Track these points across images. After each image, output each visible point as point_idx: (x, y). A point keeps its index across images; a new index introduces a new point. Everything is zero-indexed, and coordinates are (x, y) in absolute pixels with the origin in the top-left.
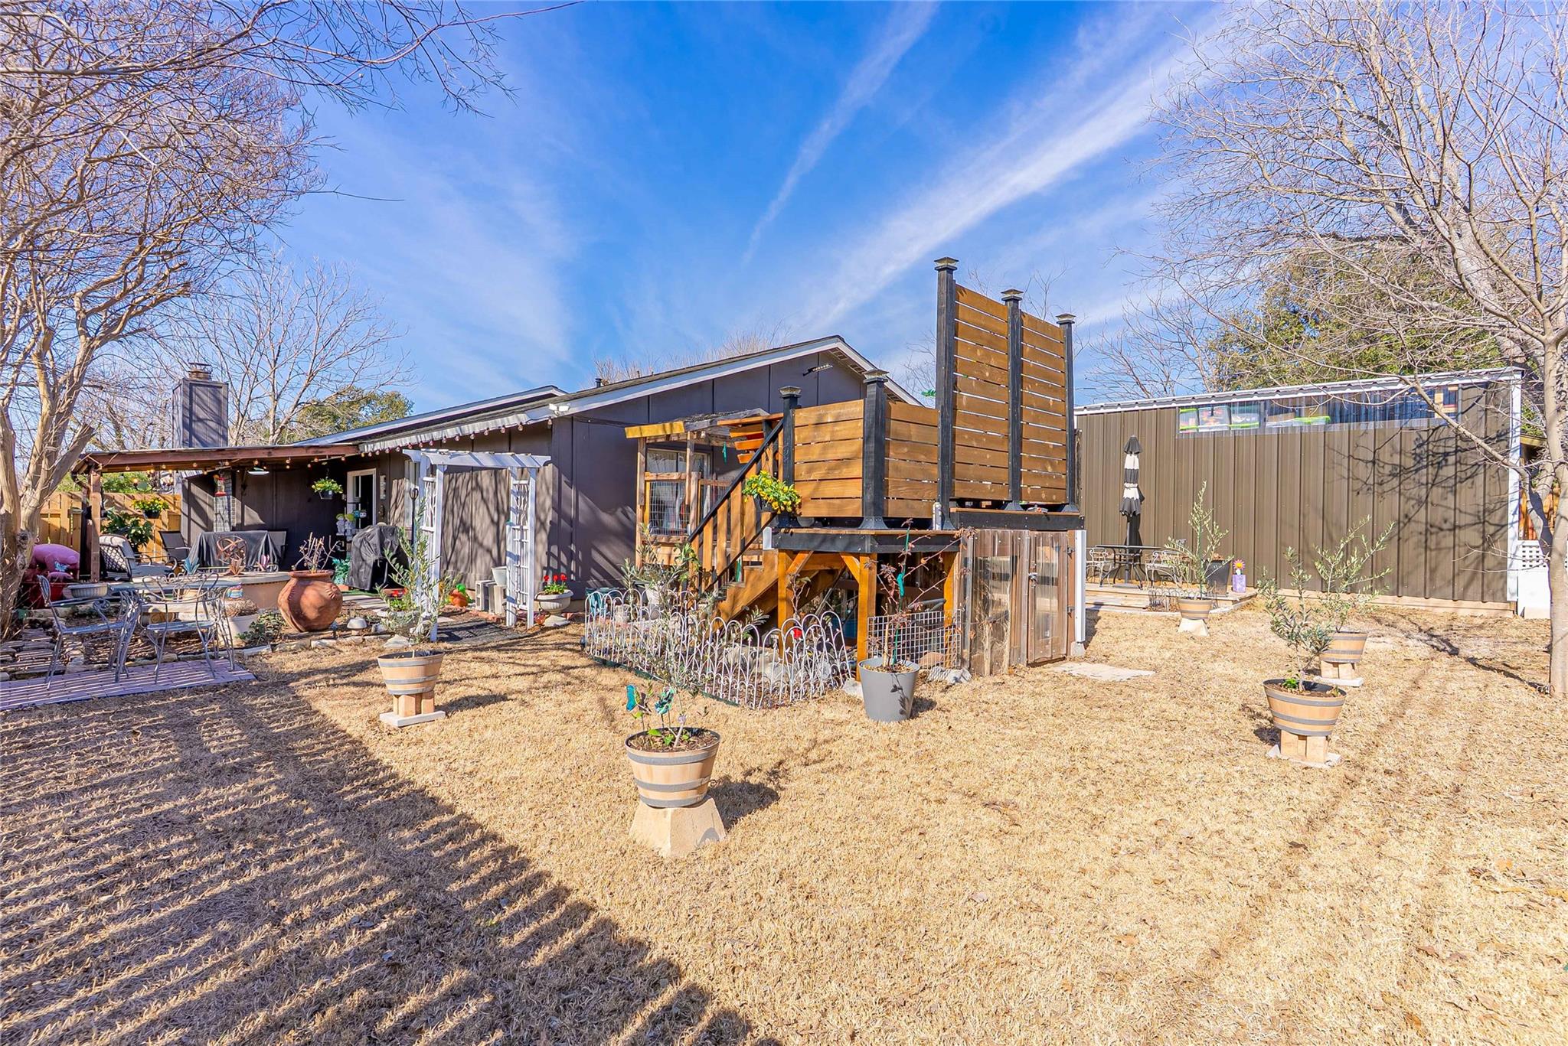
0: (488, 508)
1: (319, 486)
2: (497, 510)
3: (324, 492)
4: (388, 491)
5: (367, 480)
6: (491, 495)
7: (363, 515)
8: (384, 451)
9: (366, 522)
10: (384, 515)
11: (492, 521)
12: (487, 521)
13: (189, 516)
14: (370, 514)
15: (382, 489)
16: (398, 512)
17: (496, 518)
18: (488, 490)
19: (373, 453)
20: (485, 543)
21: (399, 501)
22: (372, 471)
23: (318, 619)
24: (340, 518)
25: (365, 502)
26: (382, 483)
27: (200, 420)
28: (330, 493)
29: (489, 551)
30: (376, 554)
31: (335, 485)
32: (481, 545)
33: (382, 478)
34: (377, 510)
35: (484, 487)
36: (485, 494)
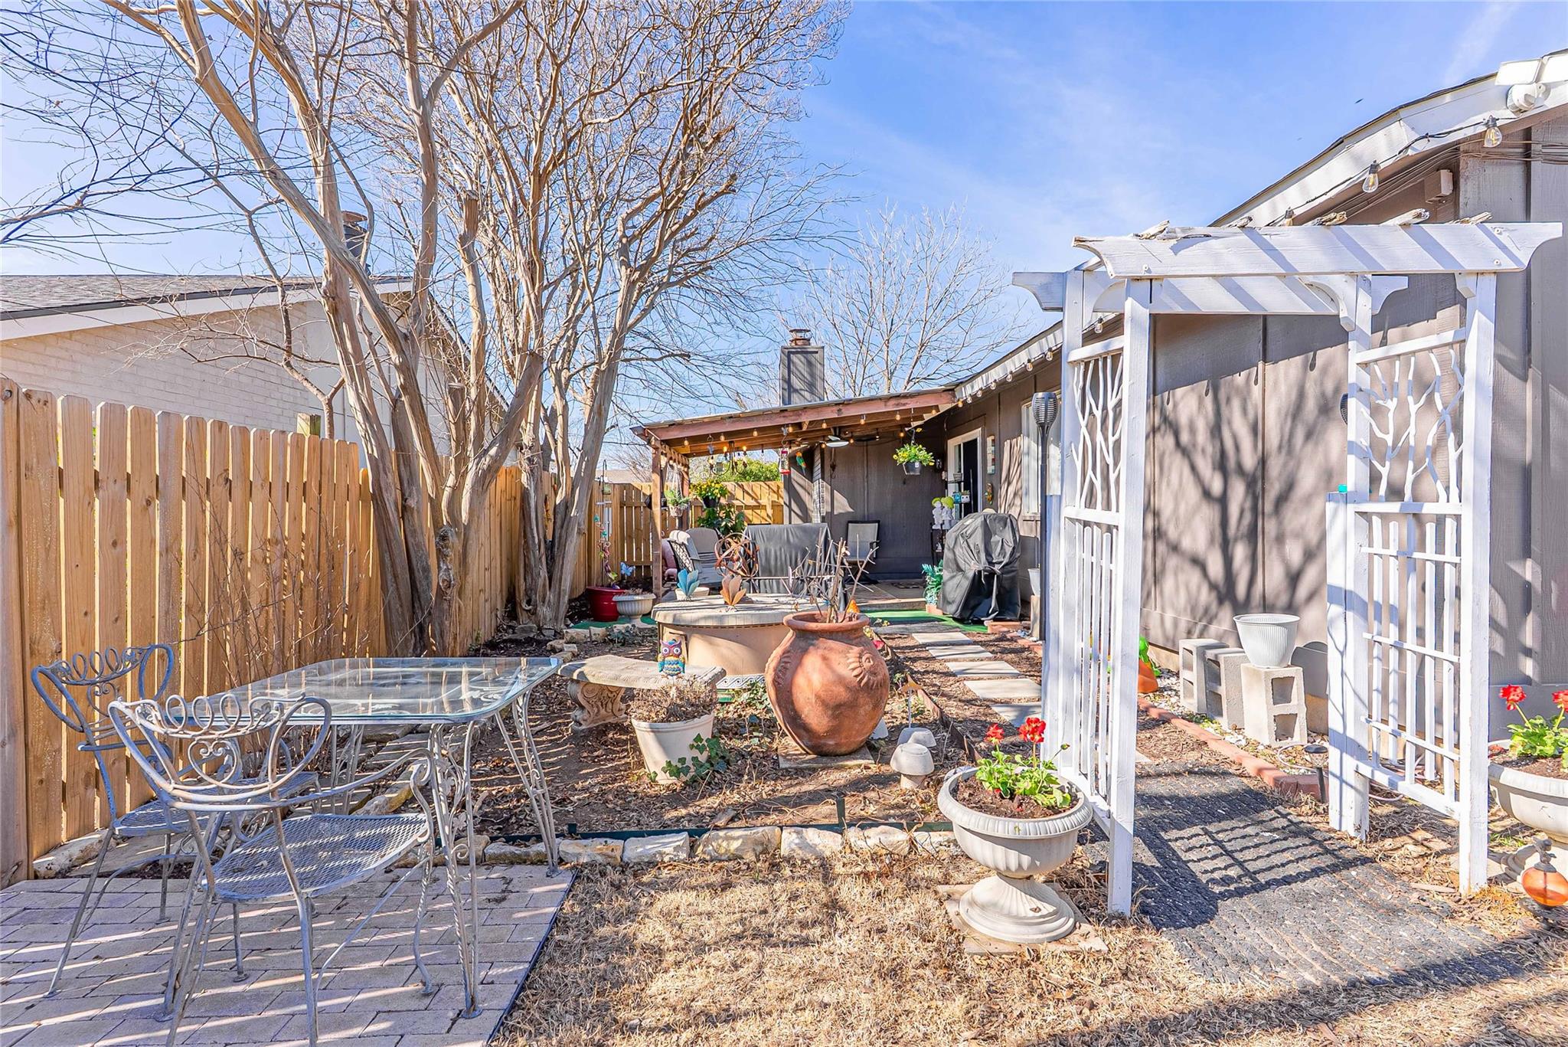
0: (1193, 468)
1: (903, 455)
2: (1221, 465)
3: (909, 465)
4: (998, 461)
5: (970, 448)
6: (1202, 437)
7: (965, 499)
8: (988, 388)
9: (970, 508)
10: (993, 499)
11: (1206, 494)
12: (1193, 493)
13: (789, 506)
14: (974, 497)
15: (990, 457)
16: (1011, 489)
17: (1216, 487)
18: (1193, 430)
19: (974, 397)
20: (1186, 544)
21: (1013, 471)
22: (976, 434)
23: (832, 732)
24: (936, 503)
25: (969, 481)
26: (990, 449)
27: (796, 391)
28: (917, 465)
29: (1199, 563)
30: (979, 561)
31: (924, 452)
32: (1175, 548)
33: (989, 440)
34: (984, 490)
35: (1183, 420)
36: (1185, 438)
